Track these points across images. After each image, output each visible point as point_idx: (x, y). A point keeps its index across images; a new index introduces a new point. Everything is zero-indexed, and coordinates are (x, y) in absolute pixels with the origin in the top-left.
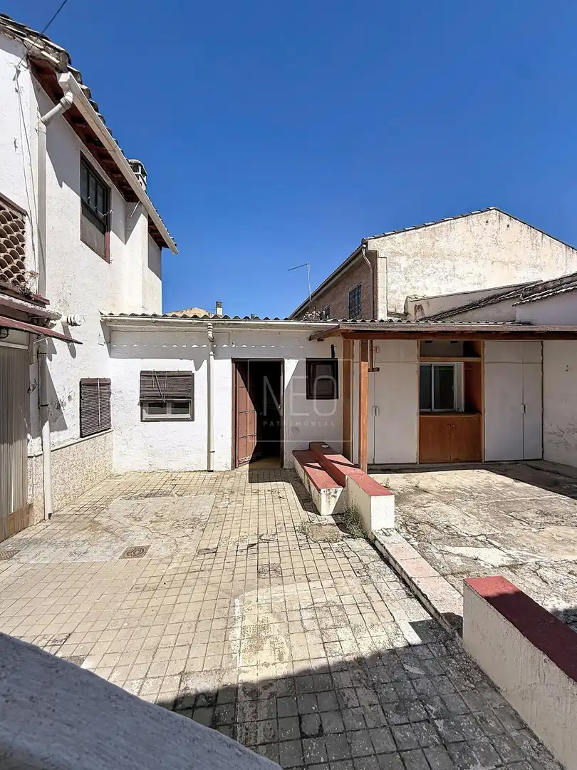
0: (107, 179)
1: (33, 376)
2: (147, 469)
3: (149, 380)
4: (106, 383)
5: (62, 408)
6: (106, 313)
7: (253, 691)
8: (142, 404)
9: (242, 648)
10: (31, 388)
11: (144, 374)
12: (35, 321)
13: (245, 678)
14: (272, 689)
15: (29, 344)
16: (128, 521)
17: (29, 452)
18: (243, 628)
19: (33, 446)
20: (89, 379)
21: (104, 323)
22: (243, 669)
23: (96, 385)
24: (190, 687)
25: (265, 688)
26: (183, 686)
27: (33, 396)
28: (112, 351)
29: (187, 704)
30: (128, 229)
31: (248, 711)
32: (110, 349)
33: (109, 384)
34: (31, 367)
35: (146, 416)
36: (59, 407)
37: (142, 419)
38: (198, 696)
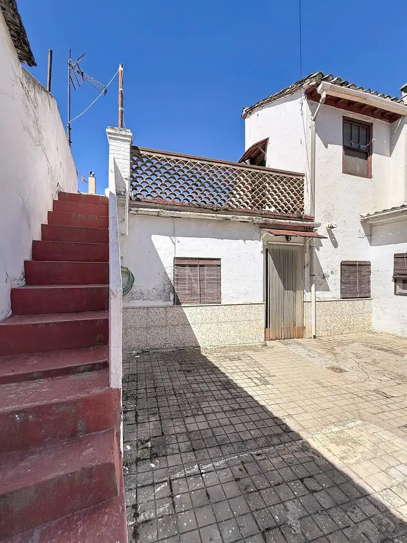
0: (368, 119)
1: (307, 259)
2: (400, 335)
3: (400, 260)
4: (367, 265)
5: (326, 278)
6: (365, 215)
7: (306, 447)
8: (395, 280)
9: (328, 435)
10: (306, 266)
11: (397, 257)
12: (308, 230)
13: (310, 440)
14: (316, 457)
15: (305, 242)
16: (351, 356)
17: (304, 299)
18: (342, 431)
19: (308, 296)
20: (348, 261)
21: (364, 222)
22: (315, 439)
23: (356, 265)
24: (286, 420)
25: (313, 453)
26: (285, 417)
27: (307, 270)
28: (373, 241)
29: (278, 421)
30: (393, 143)
31: (294, 448)
32: (370, 241)
33: (370, 265)
34: (306, 254)
35: (399, 290)
36: (324, 278)
37: (395, 293)
38: (284, 424)
